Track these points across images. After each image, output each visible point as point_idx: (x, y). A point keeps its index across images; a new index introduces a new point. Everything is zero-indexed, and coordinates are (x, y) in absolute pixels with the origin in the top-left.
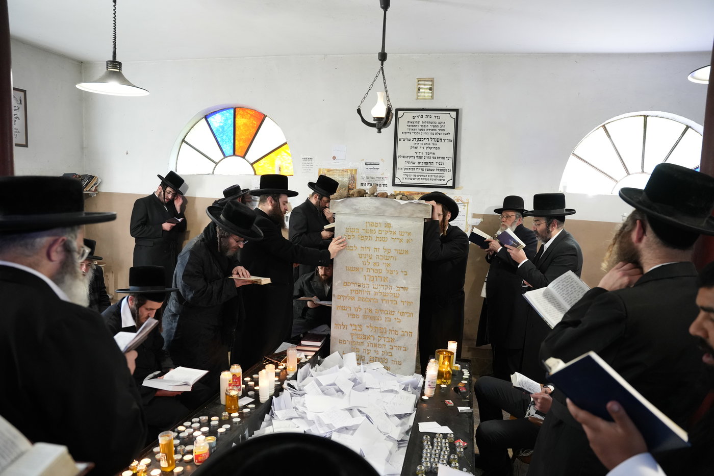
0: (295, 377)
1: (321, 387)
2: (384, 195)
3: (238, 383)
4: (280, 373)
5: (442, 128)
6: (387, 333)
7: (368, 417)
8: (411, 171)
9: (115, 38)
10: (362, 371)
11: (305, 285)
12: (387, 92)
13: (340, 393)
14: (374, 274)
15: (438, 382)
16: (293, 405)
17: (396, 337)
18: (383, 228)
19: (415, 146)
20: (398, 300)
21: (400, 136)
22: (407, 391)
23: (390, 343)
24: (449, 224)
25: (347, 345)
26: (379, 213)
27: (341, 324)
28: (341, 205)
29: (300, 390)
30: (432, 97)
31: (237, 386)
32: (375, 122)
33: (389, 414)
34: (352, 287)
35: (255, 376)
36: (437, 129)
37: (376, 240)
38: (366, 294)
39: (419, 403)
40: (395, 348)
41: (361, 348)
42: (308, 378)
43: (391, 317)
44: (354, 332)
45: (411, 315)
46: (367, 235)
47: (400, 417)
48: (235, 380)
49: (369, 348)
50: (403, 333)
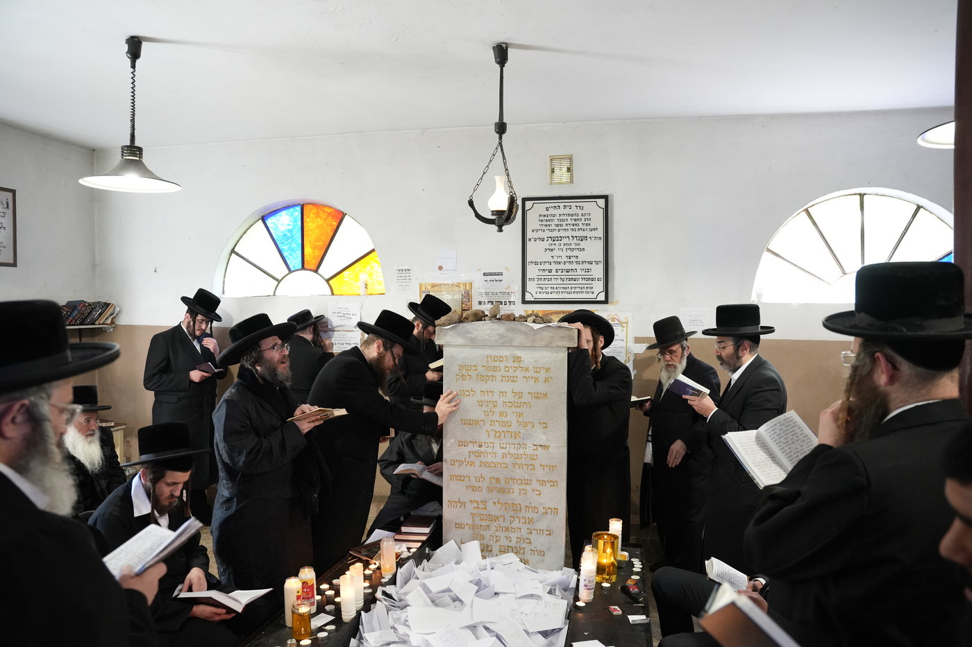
0: (393, 581)
1: (430, 595)
2: (510, 318)
3: (310, 593)
4: (371, 575)
5: (587, 222)
6: (522, 510)
7: (499, 638)
8: (546, 282)
9: (134, 115)
10: (489, 567)
11: (405, 446)
12: (508, 175)
13: (457, 603)
14: (501, 429)
15: (598, 579)
16: (391, 623)
17: (535, 516)
18: (510, 363)
19: (550, 247)
20: (536, 463)
21: (529, 234)
22: (555, 595)
23: (527, 526)
24: (603, 354)
25: (467, 531)
26: (505, 343)
27: (457, 500)
28: (450, 333)
29: (401, 600)
30: (572, 181)
31: (308, 599)
32: (494, 217)
33: (530, 631)
34: (471, 448)
35: (335, 581)
36: (580, 223)
37: (502, 381)
38: (490, 457)
39: (572, 613)
40: (535, 532)
41: (487, 534)
42: (412, 581)
43: (528, 487)
44: (476, 511)
45: (555, 485)
46: (489, 374)
47: (545, 634)
48: (305, 590)
49: (497, 534)
50: (544, 511)
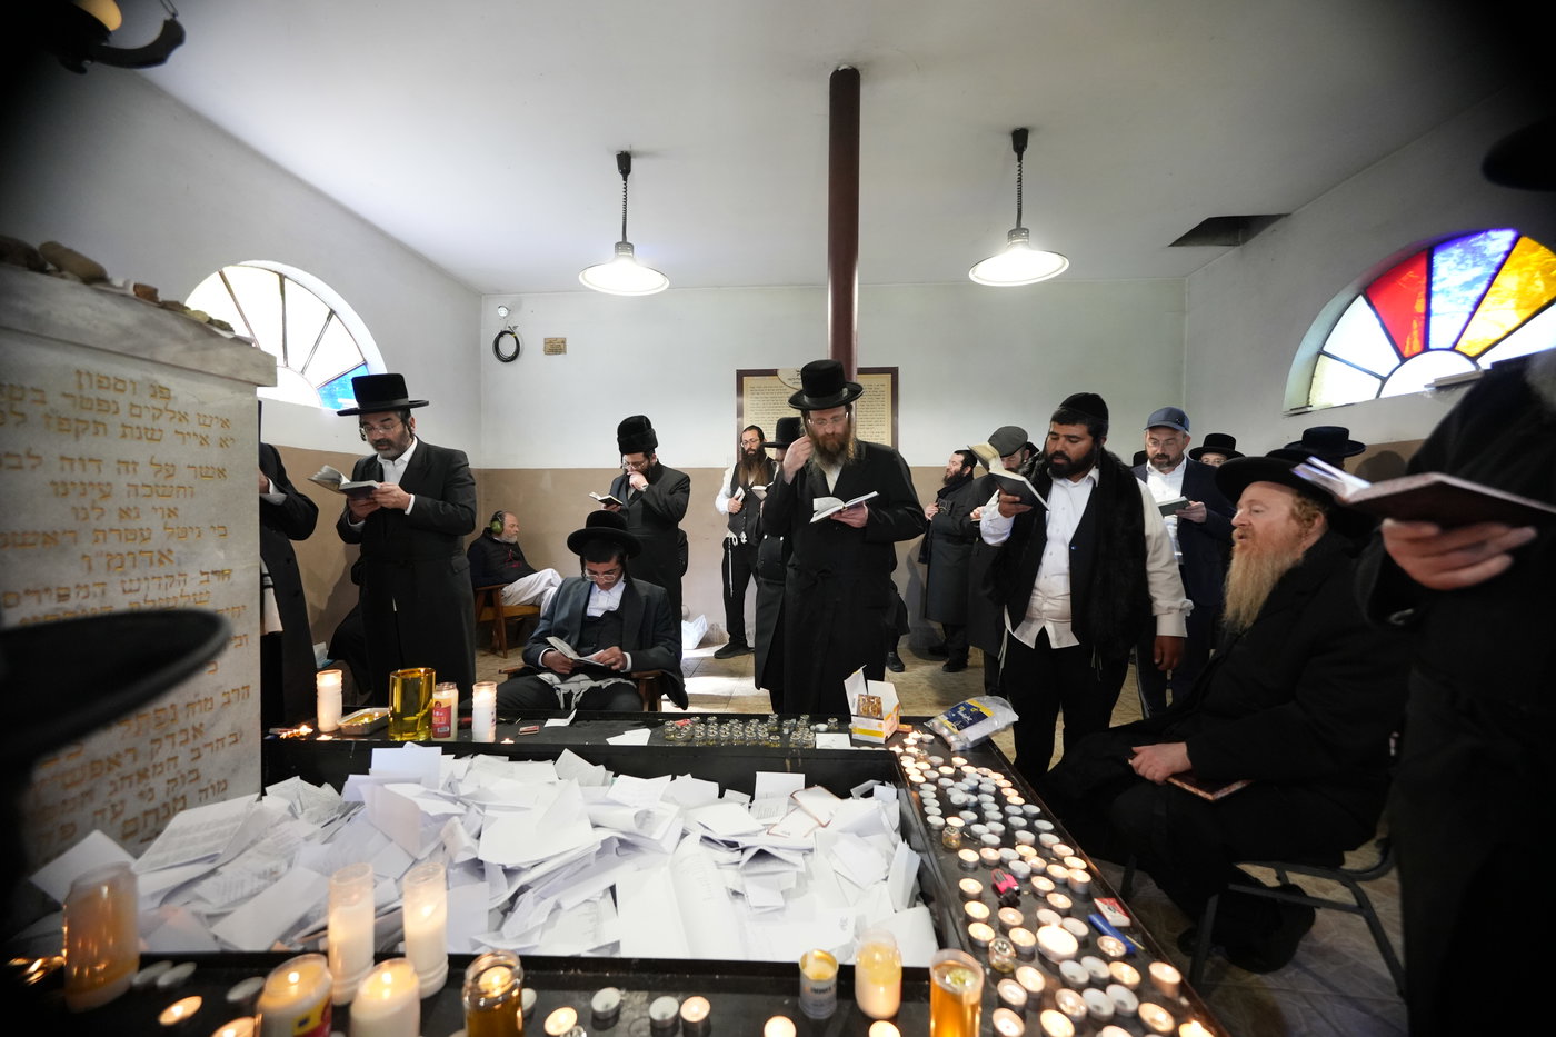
14: (124, 548)
17: (206, 717)
18: (143, 399)
23: (191, 745)
26: (136, 349)
37: (123, 437)
40: (207, 750)
45: (244, 642)
50: (225, 699)
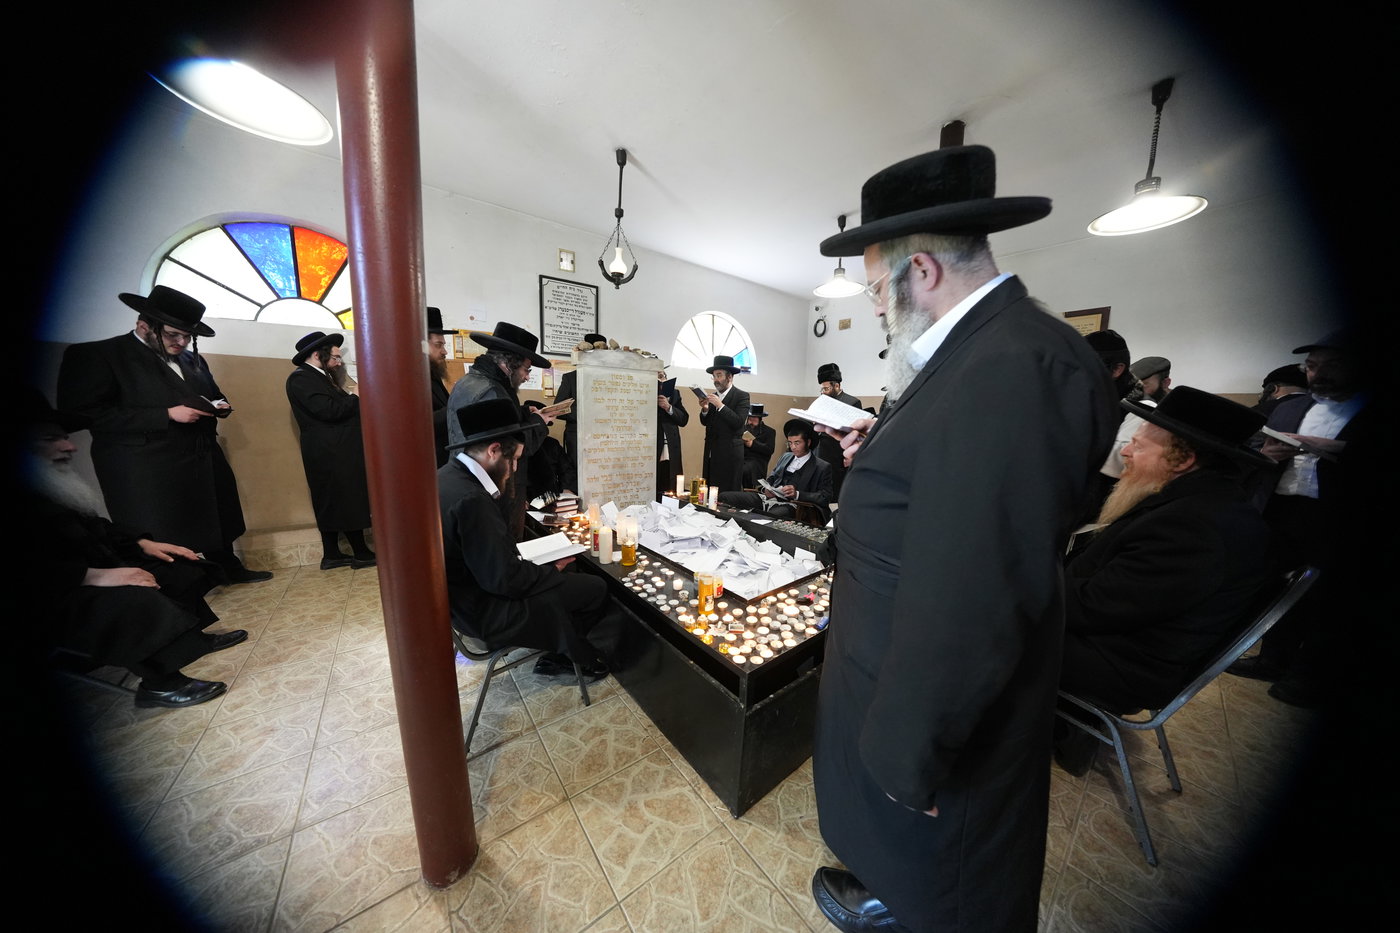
5: (585, 302)
6: (633, 477)
8: (558, 340)
14: (621, 425)
17: (640, 480)
19: (561, 316)
20: (641, 446)
21: (545, 303)
23: (636, 487)
25: (603, 496)
28: (588, 356)
30: (574, 271)
32: (614, 277)
34: (602, 439)
36: (580, 301)
38: (614, 444)
41: (613, 497)
43: (637, 462)
44: (605, 483)
46: (614, 387)
49: (619, 495)
50: (646, 475)
